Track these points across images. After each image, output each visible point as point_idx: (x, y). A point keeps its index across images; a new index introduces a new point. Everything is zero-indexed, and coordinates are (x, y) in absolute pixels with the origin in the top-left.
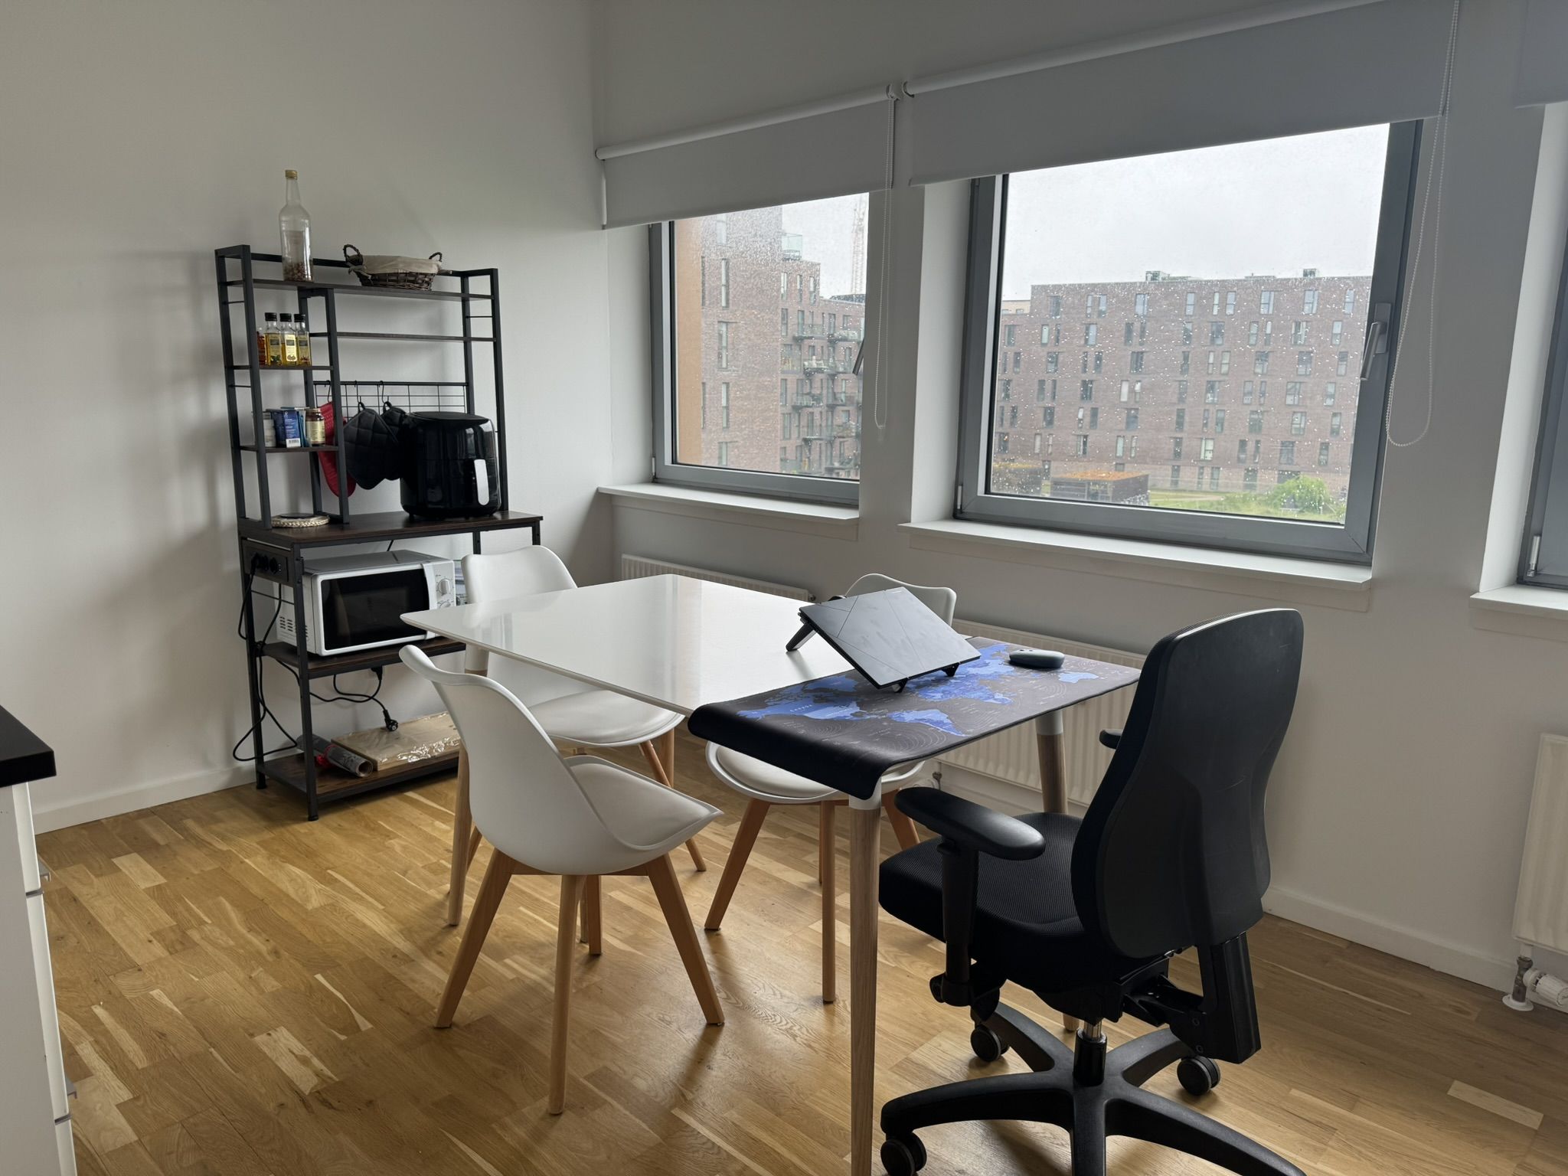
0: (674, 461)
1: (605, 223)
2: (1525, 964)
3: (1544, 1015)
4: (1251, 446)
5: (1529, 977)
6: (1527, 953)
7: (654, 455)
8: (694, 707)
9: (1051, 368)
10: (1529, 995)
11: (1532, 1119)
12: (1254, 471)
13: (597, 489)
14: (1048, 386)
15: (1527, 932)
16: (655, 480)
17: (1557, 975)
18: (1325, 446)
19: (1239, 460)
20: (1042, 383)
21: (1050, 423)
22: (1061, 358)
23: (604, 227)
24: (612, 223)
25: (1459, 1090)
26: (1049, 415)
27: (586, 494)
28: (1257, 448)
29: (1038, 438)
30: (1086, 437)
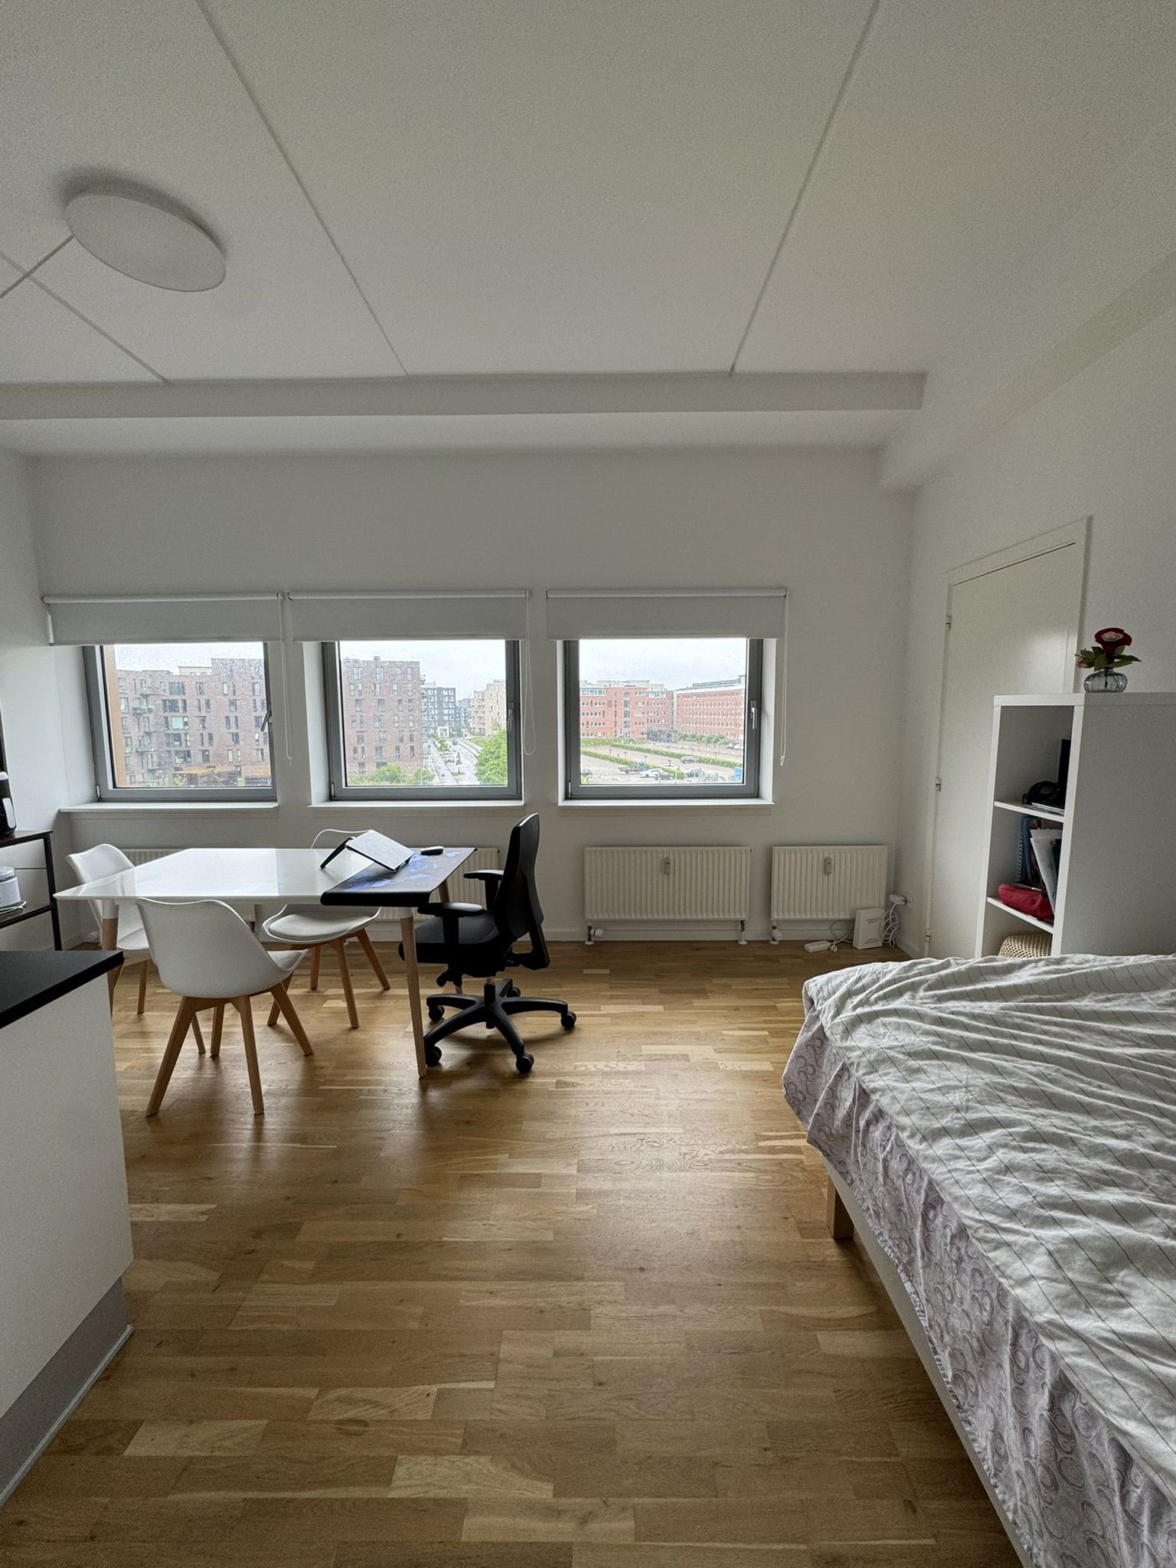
0: (115, 787)
1: (52, 641)
2: (590, 928)
3: (600, 944)
4: (360, 750)
5: (592, 931)
6: (590, 924)
7: (97, 784)
8: (320, 894)
9: (233, 708)
10: (592, 939)
11: (607, 971)
12: (363, 764)
13: (59, 811)
14: (232, 720)
15: (589, 917)
16: (100, 800)
17: (600, 928)
18: (398, 748)
19: (354, 758)
20: (227, 718)
21: (237, 742)
22: (238, 703)
23: (51, 645)
24: (57, 643)
25: (586, 971)
26: (236, 737)
27: (53, 813)
28: (363, 751)
29: (230, 752)
30: (262, 750)
